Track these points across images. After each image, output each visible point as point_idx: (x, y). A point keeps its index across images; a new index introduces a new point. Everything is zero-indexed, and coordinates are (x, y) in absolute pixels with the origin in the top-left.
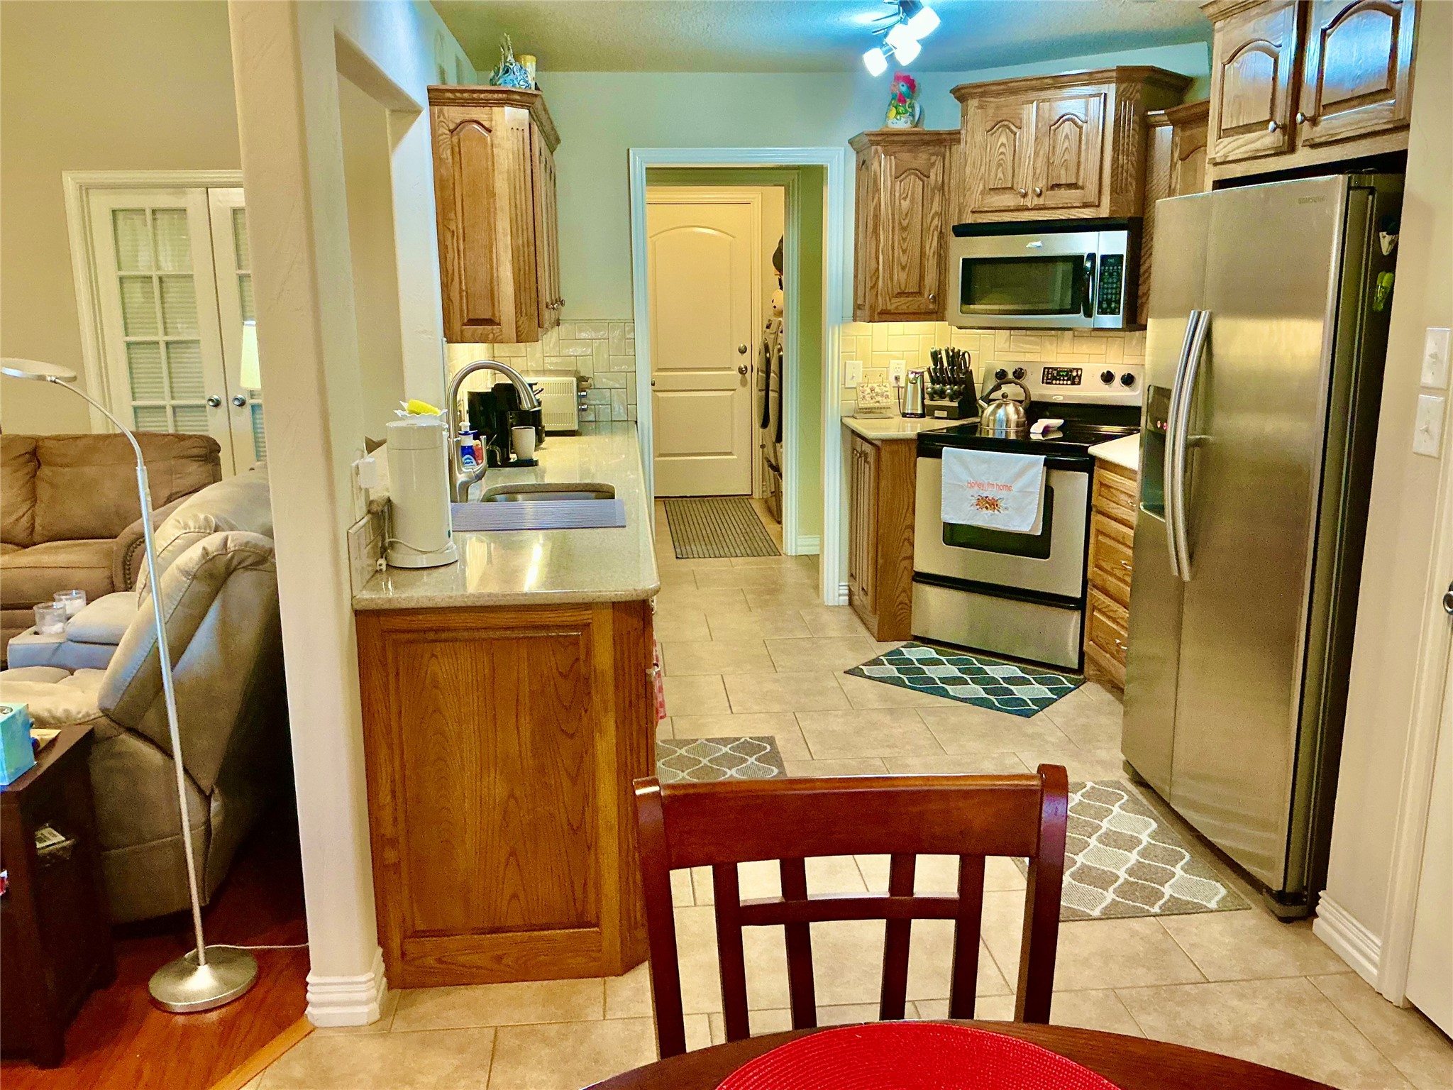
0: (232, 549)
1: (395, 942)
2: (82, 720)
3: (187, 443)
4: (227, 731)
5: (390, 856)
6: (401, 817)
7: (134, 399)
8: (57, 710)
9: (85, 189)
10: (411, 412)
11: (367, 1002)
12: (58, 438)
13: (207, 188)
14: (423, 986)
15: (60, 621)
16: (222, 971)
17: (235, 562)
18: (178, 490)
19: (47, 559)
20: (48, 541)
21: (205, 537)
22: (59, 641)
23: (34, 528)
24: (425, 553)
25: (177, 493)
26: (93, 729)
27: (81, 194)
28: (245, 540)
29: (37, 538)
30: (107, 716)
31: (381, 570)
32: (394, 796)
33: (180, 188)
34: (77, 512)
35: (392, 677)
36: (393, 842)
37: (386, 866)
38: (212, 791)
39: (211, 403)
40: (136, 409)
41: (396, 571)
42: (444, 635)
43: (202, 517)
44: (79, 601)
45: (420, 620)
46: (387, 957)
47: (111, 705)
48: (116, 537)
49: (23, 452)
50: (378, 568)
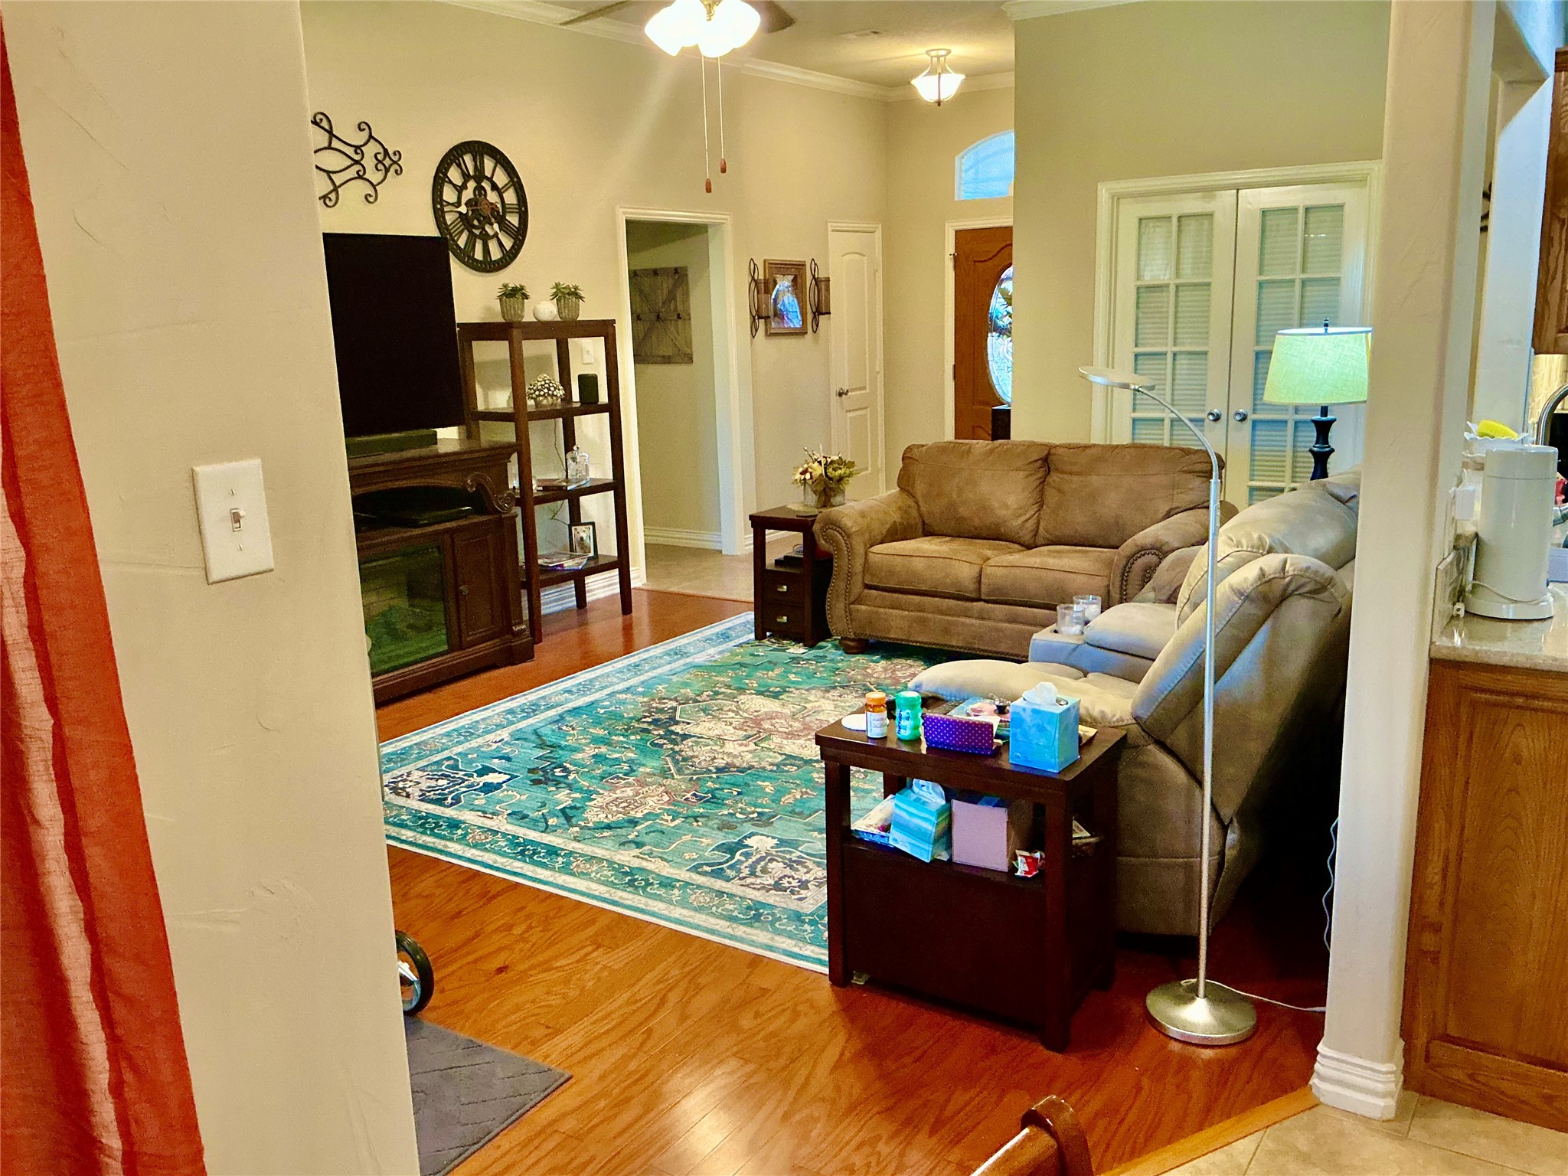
0: (1291, 573)
1: (1421, 1041)
2: (1116, 724)
3: (1194, 457)
4: (1257, 761)
5: (1429, 940)
6: (1450, 900)
7: (1134, 410)
8: (1094, 709)
9: (1117, 199)
10: (1482, 435)
11: (1384, 1095)
12: (1070, 447)
13: (1238, 190)
14: (1449, 1099)
15: (1077, 623)
16: (1222, 1011)
17: (1292, 588)
18: (1180, 505)
19: (1052, 562)
20: (1049, 545)
21: (1258, 557)
22: (1076, 642)
23: (1037, 531)
24: (1516, 602)
25: (1177, 508)
26: (1126, 735)
27: (1113, 202)
28: (1305, 565)
29: (1040, 541)
30: (1138, 724)
31: (1459, 615)
32: (1444, 877)
33: (1209, 191)
34: (1079, 519)
35: (1463, 738)
36: (1436, 928)
37: (1424, 952)
38: (1231, 822)
39: (1211, 417)
40: (1134, 420)
41: (1475, 619)
42: (1537, 703)
43: (1255, 536)
44: (1094, 606)
45: (1511, 682)
46: (1407, 1052)
47: (1145, 715)
48: (1117, 548)
49: (1037, 458)
50: (1454, 613)
